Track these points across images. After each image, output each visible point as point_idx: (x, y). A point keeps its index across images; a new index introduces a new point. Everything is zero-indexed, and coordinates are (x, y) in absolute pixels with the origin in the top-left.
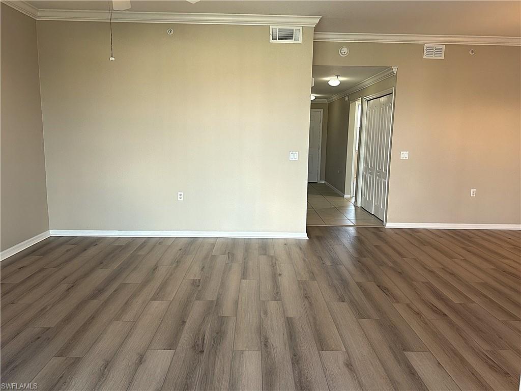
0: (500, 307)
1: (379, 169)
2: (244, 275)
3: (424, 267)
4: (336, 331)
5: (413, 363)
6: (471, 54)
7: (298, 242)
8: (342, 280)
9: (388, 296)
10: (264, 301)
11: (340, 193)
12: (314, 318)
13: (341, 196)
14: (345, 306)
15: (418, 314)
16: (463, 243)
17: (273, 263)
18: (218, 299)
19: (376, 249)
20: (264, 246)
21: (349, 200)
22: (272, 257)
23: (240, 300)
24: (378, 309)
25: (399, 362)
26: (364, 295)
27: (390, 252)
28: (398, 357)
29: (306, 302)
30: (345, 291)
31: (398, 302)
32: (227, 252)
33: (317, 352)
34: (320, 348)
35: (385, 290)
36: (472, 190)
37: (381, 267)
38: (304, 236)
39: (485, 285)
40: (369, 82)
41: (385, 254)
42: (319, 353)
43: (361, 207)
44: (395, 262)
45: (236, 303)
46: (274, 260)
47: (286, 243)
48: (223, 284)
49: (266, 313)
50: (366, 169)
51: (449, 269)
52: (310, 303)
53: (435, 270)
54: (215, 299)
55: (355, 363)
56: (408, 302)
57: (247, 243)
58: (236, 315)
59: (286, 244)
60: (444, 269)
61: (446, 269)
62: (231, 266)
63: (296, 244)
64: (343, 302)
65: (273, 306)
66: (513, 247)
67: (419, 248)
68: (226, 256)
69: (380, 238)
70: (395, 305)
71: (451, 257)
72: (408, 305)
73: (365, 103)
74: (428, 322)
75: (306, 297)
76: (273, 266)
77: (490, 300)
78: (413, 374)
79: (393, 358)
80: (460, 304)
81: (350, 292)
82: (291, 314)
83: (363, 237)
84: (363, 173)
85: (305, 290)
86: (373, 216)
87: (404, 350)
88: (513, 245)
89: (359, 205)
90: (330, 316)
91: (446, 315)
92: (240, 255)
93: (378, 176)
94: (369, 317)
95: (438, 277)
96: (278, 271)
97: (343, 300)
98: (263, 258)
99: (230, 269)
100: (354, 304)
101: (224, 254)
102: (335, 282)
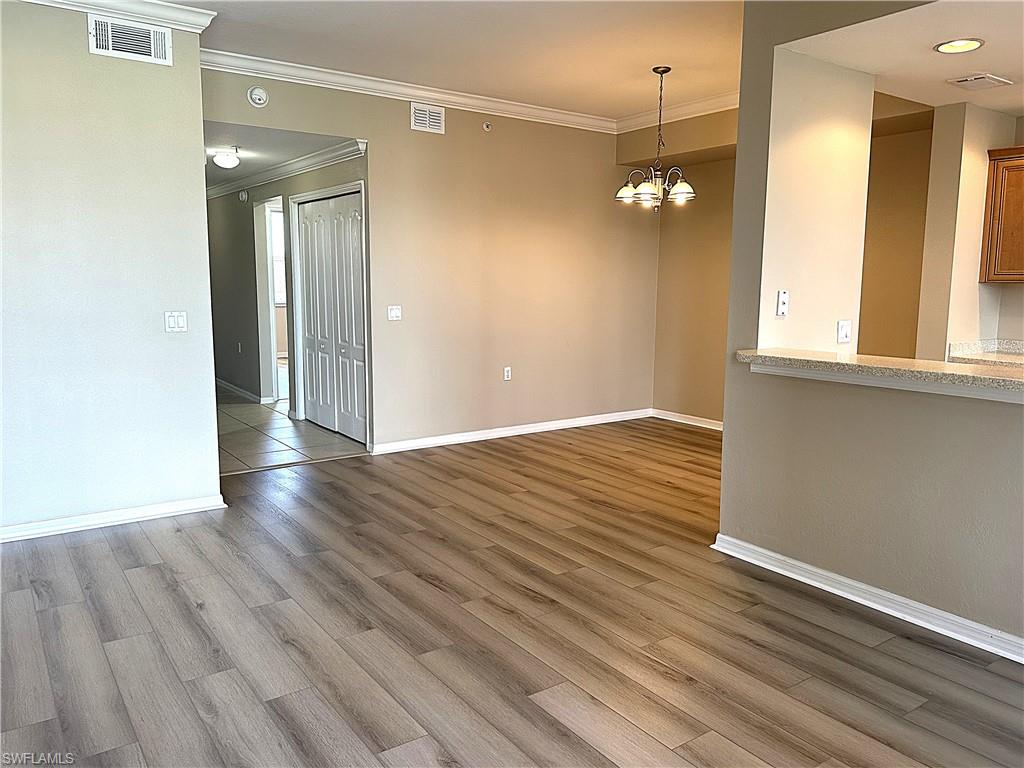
0: (620, 565)
1: (344, 340)
2: (106, 629)
3: (477, 520)
4: (390, 699)
5: (554, 714)
6: (486, 129)
7: (205, 518)
8: (345, 582)
9: (445, 591)
10: (193, 682)
11: (248, 395)
12: (330, 684)
13: (255, 403)
14: (376, 635)
15: (511, 612)
16: (510, 463)
17: (169, 580)
18: (60, 712)
19: (376, 502)
20: (126, 544)
21: (271, 408)
22: (158, 567)
23: (126, 696)
24: (442, 624)
25: (529, 718)
26: (404, 602)
27: (405, 501)
28: (526, 711)
29: (295, 655)
30: (362, 604)
31: (469, 599)
32: (26, 580)
33: (374, 760)
34: (375, 748)
35: (434, 581)
36: (506, 369)
37: (404, 536)
38: (218, 502)
39: (579, 530)
40: (299, 165)
41: (398, 507)
42: (379, 759)
43: (306, 419)
44: (422, 520)
45: (120, 707)
46: (166, 572)
47: (180, 527)
48: (56, 669)
49: (211, 708)
50: (310, 344)
51: (512, 513)
52: (304, 653)
53: (495, 521)
54: (51, 714)
55: (458, 753)
56: (486, 594)
57: (76, 547)
58: (135, 738)
59: (178, 530)
60: (507, 516)
61: (509, 514)
62: (56, 616)
63: (204, 524)
64: (370, 629)
65: (218, 686)
66: (580, 457)
67: (449, 484)
68: (29, 592)
69: (371, 476)
70: (466, 606)
71: (508, 492)
72: (486, 599)
73: (294, 208)
74: (535, 623)
75: (287, 642)
76: (173, 588)
77: (600, 554)
78: (566, 735)
79: (517, 715)
80: (564, 574)
81: (374, 605)
82: (274, 690)
83: (340, 482)
84: (304, 351)
85: (277, 626)
86: (337, 435)
87: (528, 693)
88: (580, 454)
89: (301, 416)
90: (358, 668)
91: (554, 601)
92: (67, 580)
93: (344, 355)
94: (435, 647)
95: (505, 532)
96: (192, 598)
97: (368, 625)
98: (136, 576)
99: (57, 624)
100: (390, 627)
101: (20, 587)
102: (333, 589)
